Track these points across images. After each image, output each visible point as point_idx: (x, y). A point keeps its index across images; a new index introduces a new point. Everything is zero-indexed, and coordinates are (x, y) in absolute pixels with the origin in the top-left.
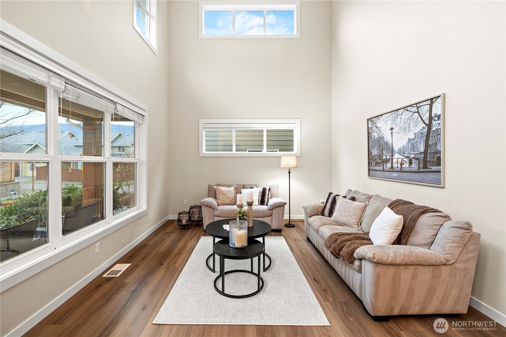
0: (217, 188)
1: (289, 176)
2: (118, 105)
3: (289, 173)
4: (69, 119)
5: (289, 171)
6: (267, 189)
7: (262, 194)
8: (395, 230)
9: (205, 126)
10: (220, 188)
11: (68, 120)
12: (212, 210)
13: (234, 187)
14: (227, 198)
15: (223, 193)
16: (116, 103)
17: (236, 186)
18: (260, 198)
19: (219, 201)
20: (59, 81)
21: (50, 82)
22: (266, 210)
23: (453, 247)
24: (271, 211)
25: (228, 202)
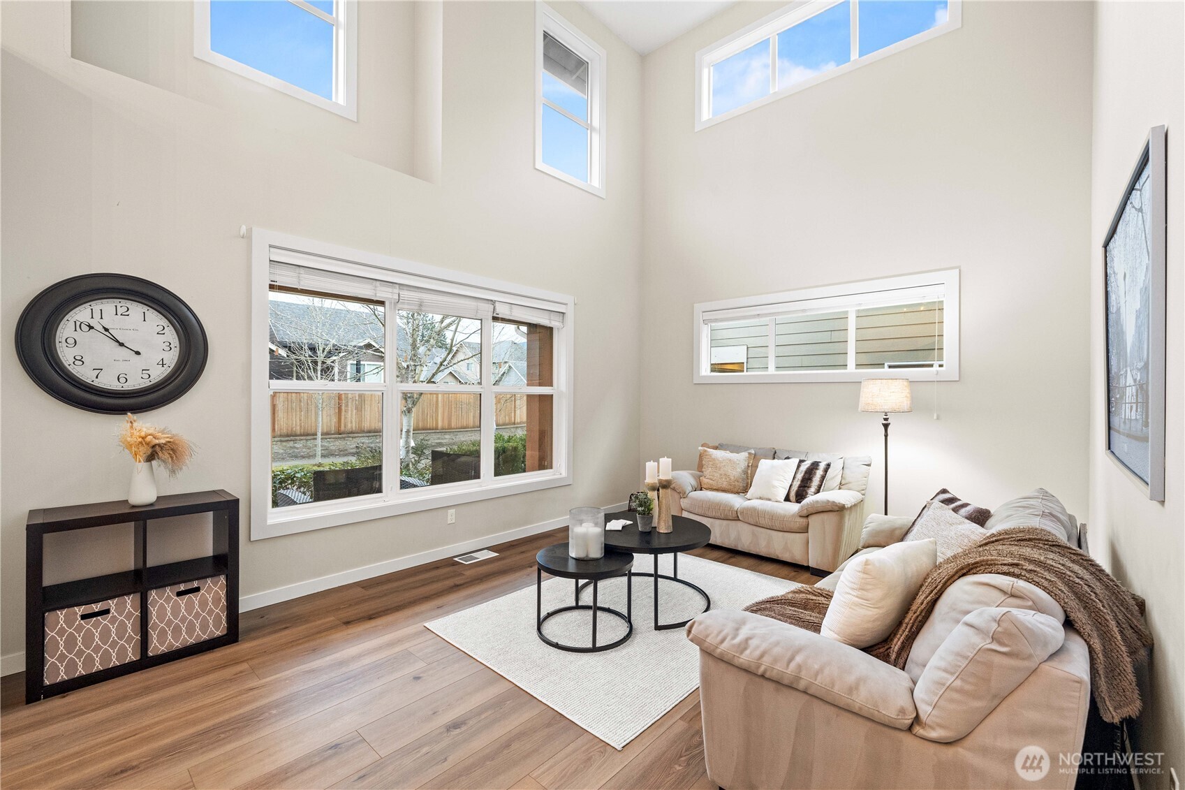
0: (705, 451)
1: (886, 436)
2: (497, 304)
3: (886, 426)
4: (520, 327)
5: (885, 422)
6: (822, 466)
7: (804, 475)
8: (860, 601)
9: (708, 316)
10: (711, 453)
11: (518, 328)
12: (677, 496)
13: (749, 453)
14: (721, 475)
15: (716, 465)
16: (493, 302)
17: (753, 452)
18: (797, 485)
19: (704, 479)
20: (390, 290)
21: (376, 294)
22: (793, 516)
23: (944, 685)
24: (804, 520)
25: (725, 485)
